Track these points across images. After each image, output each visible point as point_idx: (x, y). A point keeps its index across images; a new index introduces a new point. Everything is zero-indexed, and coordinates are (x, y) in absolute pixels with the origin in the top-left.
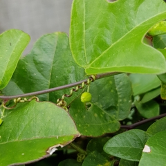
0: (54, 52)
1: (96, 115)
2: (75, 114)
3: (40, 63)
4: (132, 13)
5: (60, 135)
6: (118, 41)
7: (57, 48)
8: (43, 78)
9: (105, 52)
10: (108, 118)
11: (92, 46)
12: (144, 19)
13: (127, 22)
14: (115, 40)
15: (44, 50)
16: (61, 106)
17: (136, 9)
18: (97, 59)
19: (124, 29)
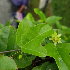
0: (9, 34)
1: (24, 59)
2: (16, 60)
3: (3, 38)
4: (39, 30)
5: (11, 69)
6: (33, 39)
7: (10, 32)
8: (4, 44)
9: (28, 42)
10: (28, 59)
11: (24, 40)
12: (42, 32)
13: (37, 33)
14: (32, 39)
15: (5, 33)
16: (12, 58)
17: (40, 29)
18: (25, 44)
19: (35, 35)
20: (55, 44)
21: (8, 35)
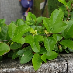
5: (7, 50)
11: (14, 34)
12: (24, 30)
17: (22, 28)
20: (34, 36)
21: (7, 31)
